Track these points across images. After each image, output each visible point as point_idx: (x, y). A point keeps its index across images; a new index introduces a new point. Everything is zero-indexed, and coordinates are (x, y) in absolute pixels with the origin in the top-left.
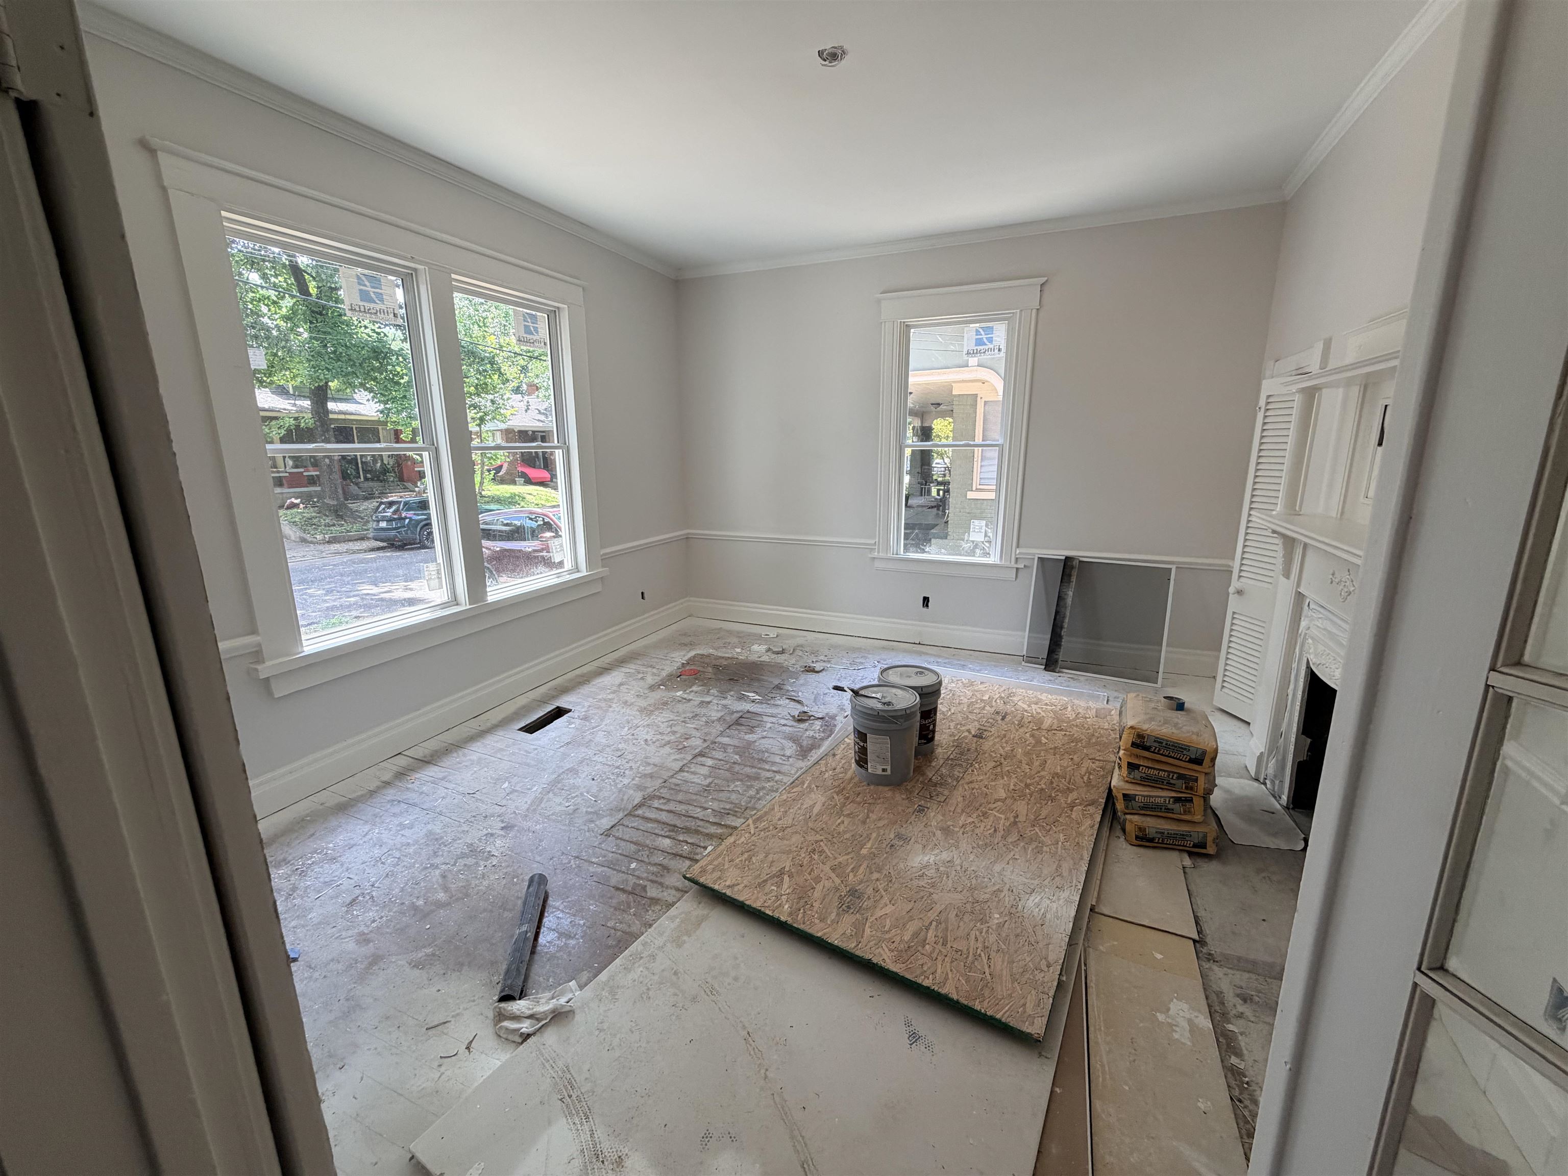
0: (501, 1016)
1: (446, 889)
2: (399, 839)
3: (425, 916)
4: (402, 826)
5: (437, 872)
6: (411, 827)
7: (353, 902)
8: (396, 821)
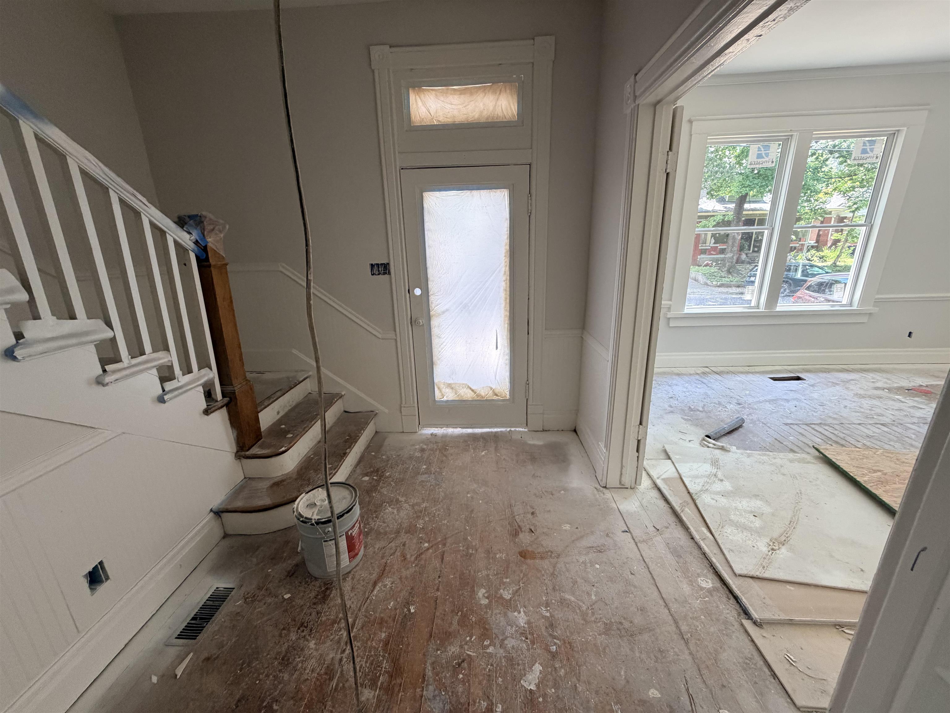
0: (704, 440)
1: (703, 408)
2: (694, 390)
3: (692, 410)
4: (697, 387)
5: (703, 403)
6: (699, 388)
7: (672, 397)
8: (695, 385)
